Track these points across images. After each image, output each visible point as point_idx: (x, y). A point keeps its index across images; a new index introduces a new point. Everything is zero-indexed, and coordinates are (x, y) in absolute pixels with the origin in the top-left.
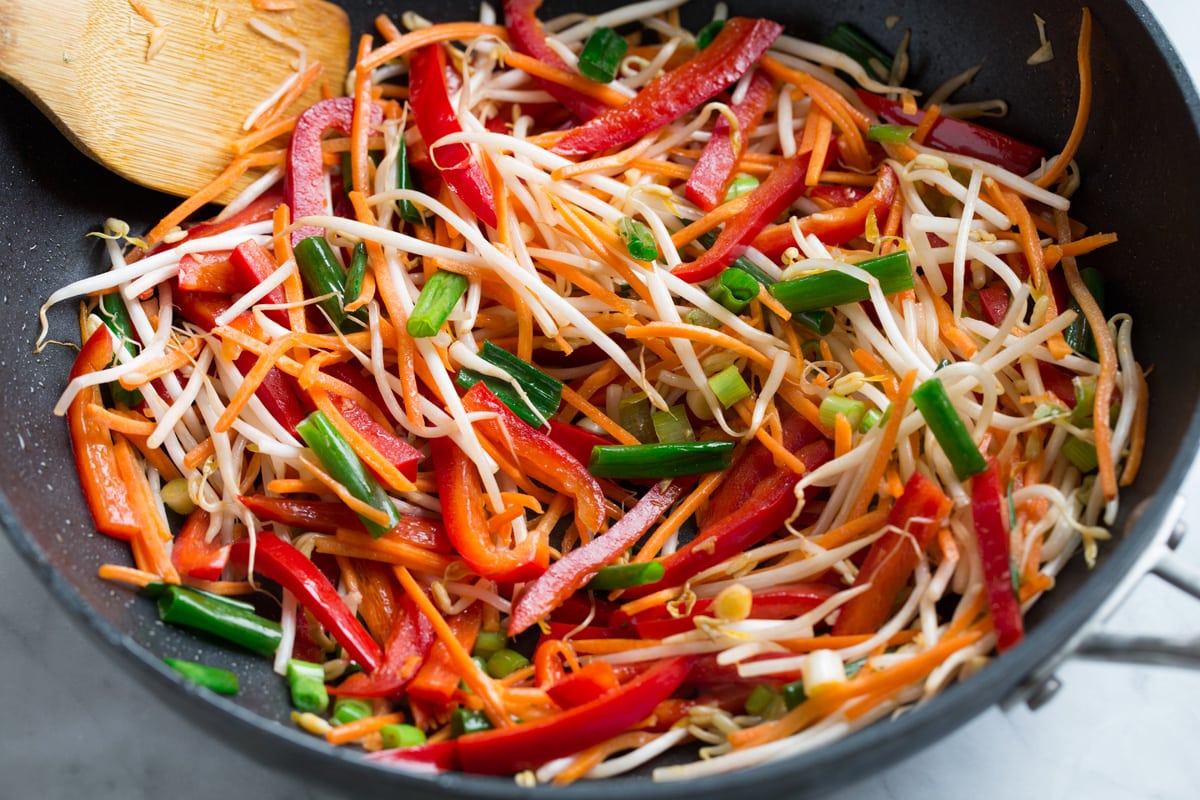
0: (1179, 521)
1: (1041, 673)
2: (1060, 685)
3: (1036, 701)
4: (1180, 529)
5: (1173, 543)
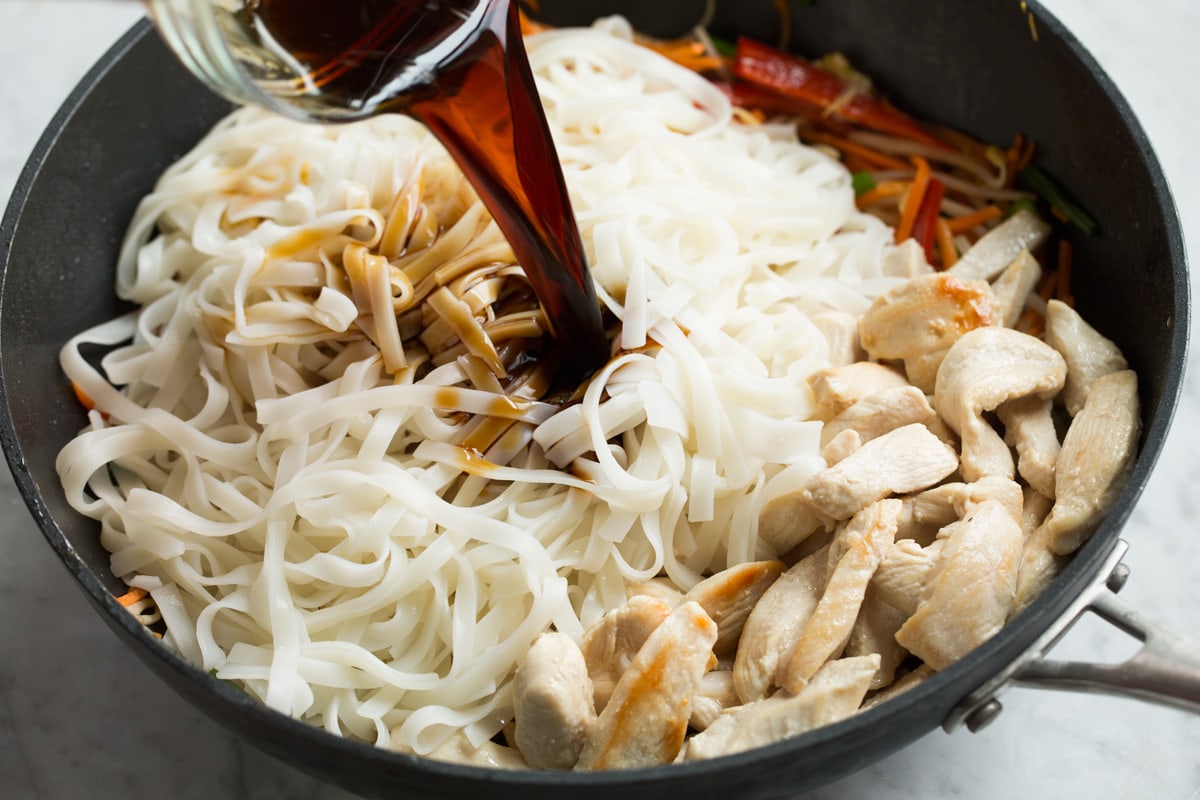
1: (979, 695)
2: (1000, 707)
3: (976, 722)
4: (1122, 571)
5: (1114, 584)
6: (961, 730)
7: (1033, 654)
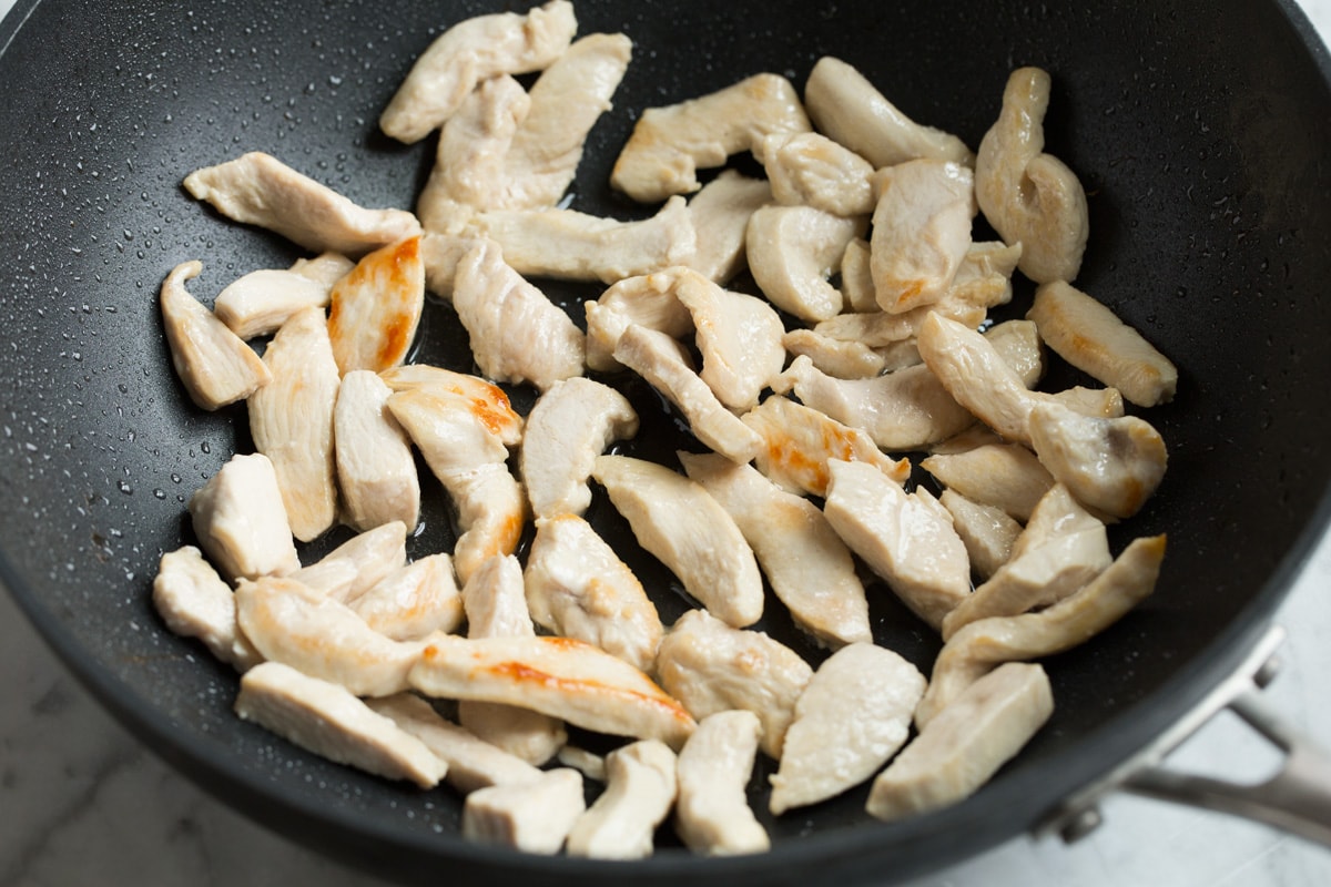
0: (1272, 656)
1: (1077, 801)
2: (1100, 822)
3: (1071, 833)
4: (1273, 665)
5: (1262, 680)
6: (1051, 843)
7: (1149, 759)
